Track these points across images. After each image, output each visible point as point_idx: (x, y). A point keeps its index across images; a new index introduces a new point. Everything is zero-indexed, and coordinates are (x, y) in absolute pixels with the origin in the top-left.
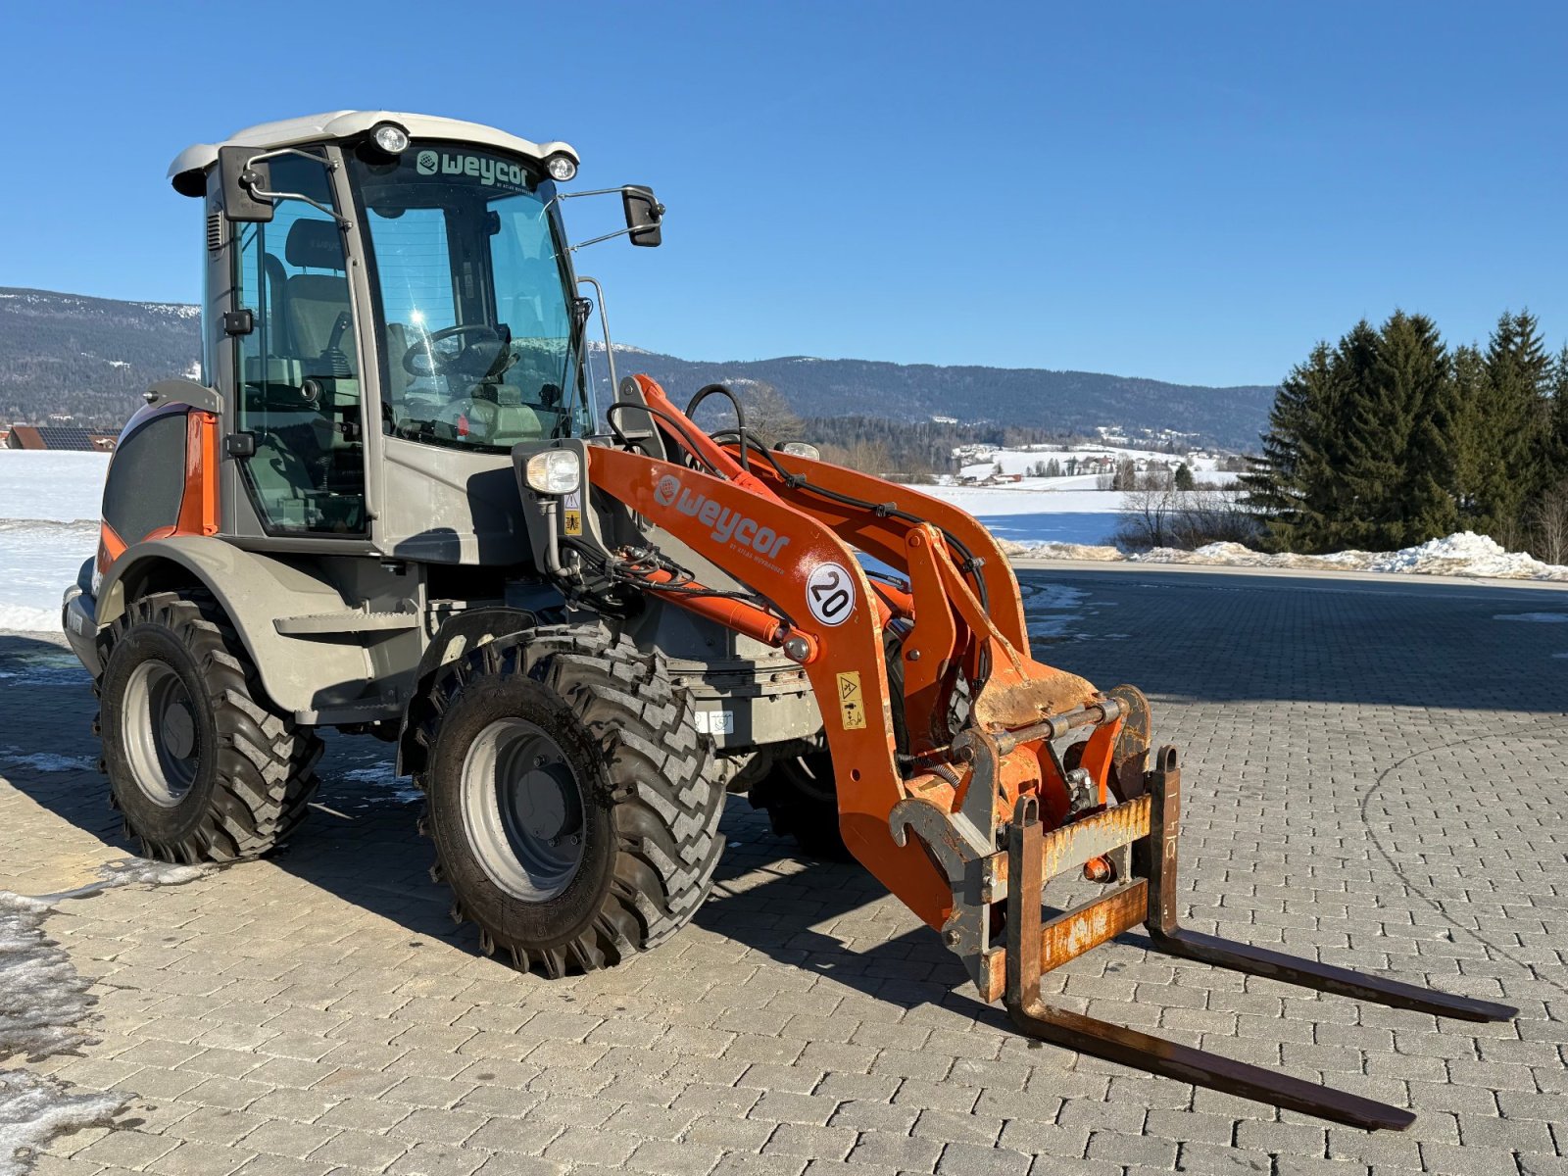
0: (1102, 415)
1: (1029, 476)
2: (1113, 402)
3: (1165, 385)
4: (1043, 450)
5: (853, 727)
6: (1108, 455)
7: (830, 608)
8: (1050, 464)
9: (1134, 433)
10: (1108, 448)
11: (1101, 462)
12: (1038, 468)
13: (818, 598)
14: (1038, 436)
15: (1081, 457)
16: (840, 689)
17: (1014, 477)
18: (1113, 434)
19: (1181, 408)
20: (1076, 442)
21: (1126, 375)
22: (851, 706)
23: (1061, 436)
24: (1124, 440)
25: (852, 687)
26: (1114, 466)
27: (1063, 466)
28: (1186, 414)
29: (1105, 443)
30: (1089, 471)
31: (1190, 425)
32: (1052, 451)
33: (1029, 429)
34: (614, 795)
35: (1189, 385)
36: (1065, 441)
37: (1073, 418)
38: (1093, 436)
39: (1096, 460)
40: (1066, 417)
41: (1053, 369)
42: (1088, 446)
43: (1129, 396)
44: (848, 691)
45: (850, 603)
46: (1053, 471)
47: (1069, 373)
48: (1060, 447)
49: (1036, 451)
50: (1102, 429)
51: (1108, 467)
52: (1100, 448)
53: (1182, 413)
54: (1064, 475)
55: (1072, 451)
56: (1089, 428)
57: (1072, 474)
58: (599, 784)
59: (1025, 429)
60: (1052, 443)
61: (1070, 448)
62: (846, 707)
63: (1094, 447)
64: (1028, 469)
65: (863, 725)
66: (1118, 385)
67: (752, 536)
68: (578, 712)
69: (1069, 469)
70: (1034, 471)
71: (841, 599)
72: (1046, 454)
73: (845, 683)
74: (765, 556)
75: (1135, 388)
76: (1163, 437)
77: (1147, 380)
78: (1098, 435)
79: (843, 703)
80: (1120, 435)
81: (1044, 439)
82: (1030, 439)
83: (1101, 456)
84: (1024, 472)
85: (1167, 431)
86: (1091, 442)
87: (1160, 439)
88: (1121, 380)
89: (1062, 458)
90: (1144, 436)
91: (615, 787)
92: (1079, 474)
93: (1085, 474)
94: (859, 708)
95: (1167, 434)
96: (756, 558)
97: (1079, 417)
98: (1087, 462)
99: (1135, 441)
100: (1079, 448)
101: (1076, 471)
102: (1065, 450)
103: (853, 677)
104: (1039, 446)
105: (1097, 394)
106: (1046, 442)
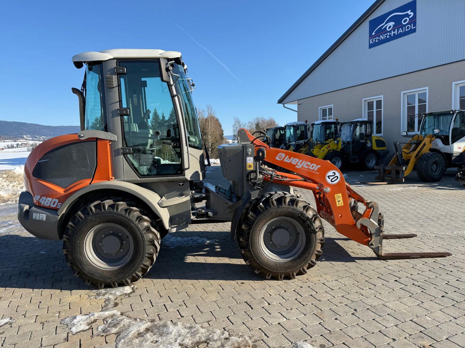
0: (24, 132)
1: (5, 148)
2: (27, 129)
3: (40, 125)
4: (9, 142)
5: (340, 205)
6: (27, 142)
7: (333, 180)
8: (11, 145)
9: (33, 137)
10: (27, 141)
11: (26, 144)
12: (8, 146)
13: (329, 178)
14: (6, 138)
15: (20, 143)
16: (336, 197)
17: (2, 149)
18: (28, 137)
19: (45, 131)
20: (18, 139)
21: (30, 123)
22: (339, 201)
23: (13, 138)
24: (31, 139)
25: (339, 197)
26: (30, 145)
27: (15, 146)
28: (47, 132)
29: (26, 139)
30: (23, 147)
31: (48, 135)
32: (11, 142)
33: (3, 136)
34: (317, 230)
35: (47, 125)
36: (15, 139)
37: (16, 133)
38: (22, 138)
39: (24, 144)
40: (14, 133)
41: (8, 121)
42: (21, 140)
43: (31, 128)
44: (338, 198)
45: (339, 179)
46: (12, 147)
47: (13, 122)
48: (13, 141)
49: (6, 142)
50: (25, 136)
51: (28, 145)
52: (25, 141)
53: (46, 132)
54: (15, 148)
55: (17, 142)
56: (21, 136)
57: (18, 148)
58: (313, 228)
59: (2, 136)
60: (10, 140)
61: (16, 141)
62: (338, 201)
63: (23, 141)
64: (5, 147)
65: (343, 205)
66: (28, 125)
67: (309, 166)
68: (305, 212)
69: (17, 146)
70: (7, 147)
71: (336, 178)
72: (10, 143)
73: (337, 196)
74: (313, 170)
75: (32, 126)
76: (42, 138)
77: (35, 124)
78: (24, 137)
79: (337, 201)
80: (30, 137)
81: (8, 139)
82: (4, 139)
83: (26, 143)
84: (4, 148)
85: (42, 136)
86: (22, 139)
87: (41, 138)
88: (28, 124)
89: (15, 144)
90: (36, 138)
91: (317, 228)
92: (20, 147)
93: (22, 147)
94: (342, 201)
95: (42, 137)
96: (310, 171)
97: (17, 133)
98: (22, 145)
99: (34, 139)
100: (19, 141)
101: (19, 147)
102: (15, 141)
103: (340, 195)
104: (7, 141)
105: (22, 127)
106: (9, 139)
